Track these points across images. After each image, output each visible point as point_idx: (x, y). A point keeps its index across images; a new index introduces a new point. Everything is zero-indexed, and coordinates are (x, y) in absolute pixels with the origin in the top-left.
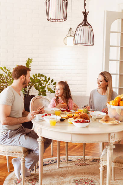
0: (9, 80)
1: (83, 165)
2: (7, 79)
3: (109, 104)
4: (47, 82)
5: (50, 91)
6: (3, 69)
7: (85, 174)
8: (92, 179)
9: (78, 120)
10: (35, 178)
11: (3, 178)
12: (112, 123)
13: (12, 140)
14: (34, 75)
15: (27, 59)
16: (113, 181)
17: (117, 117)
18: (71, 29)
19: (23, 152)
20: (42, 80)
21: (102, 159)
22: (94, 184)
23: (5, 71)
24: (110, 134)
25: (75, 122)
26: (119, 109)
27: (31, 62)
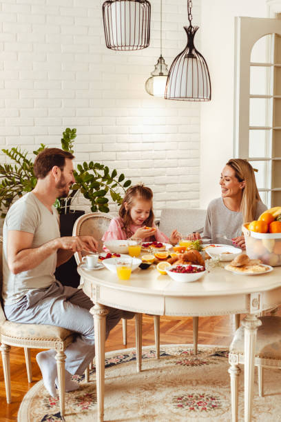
0: (26, 178)
1: (193, 365)
2: (21, 175)
3: (248, 229)
4: (110, 180)
5: (116, 201)
6: (12, 154)
7: (198, 383)
8: (214, 395)
9: (179, 267)
10: (87, 395)
11: (18, 395)
12: (254, 270)
13: (36, 311)
14: (79, 166)
15: (65, 131)
16: (259, 398)
17: (266, 257)
18: (161, 58)
19: (61, 338)
20: (99, 176)
21: (233, 350)
22: (218, 405)
23: (15, 159)
24: (249, 295)
25: (173, 270)
26: (270, 240)
27: (73, 136)
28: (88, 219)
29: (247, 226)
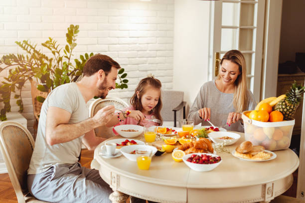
0: (36, 66)
2: (32, 63)
3: (248, 117)
6: (23, 45)
9: (195, 156)
12: (260, 157)
14: (82, 57)
15: (69, 27)
17: (266, 142)
23: (27, 50)
26: (270, 128)
27: (76, 31)
29: (247, 114)
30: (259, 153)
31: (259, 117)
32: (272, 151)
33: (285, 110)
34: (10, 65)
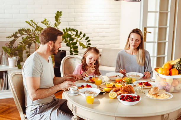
0: (37, 35)
2: (35, 34)
4: (79, 36)
5: (82, 46)
6: (30, 23)
13: (42, 115)
14: (64, 30)
15: (56, 12)
20: (73, 35)
23: (32, 26)
26: (170, 79)
27: (61, 15)
28: (68, 58)
29: (157, 70)
30: (162, 94)
31: (163, 72)
32: (170, 93)
33: (180, 68)
34: (23, 34)
